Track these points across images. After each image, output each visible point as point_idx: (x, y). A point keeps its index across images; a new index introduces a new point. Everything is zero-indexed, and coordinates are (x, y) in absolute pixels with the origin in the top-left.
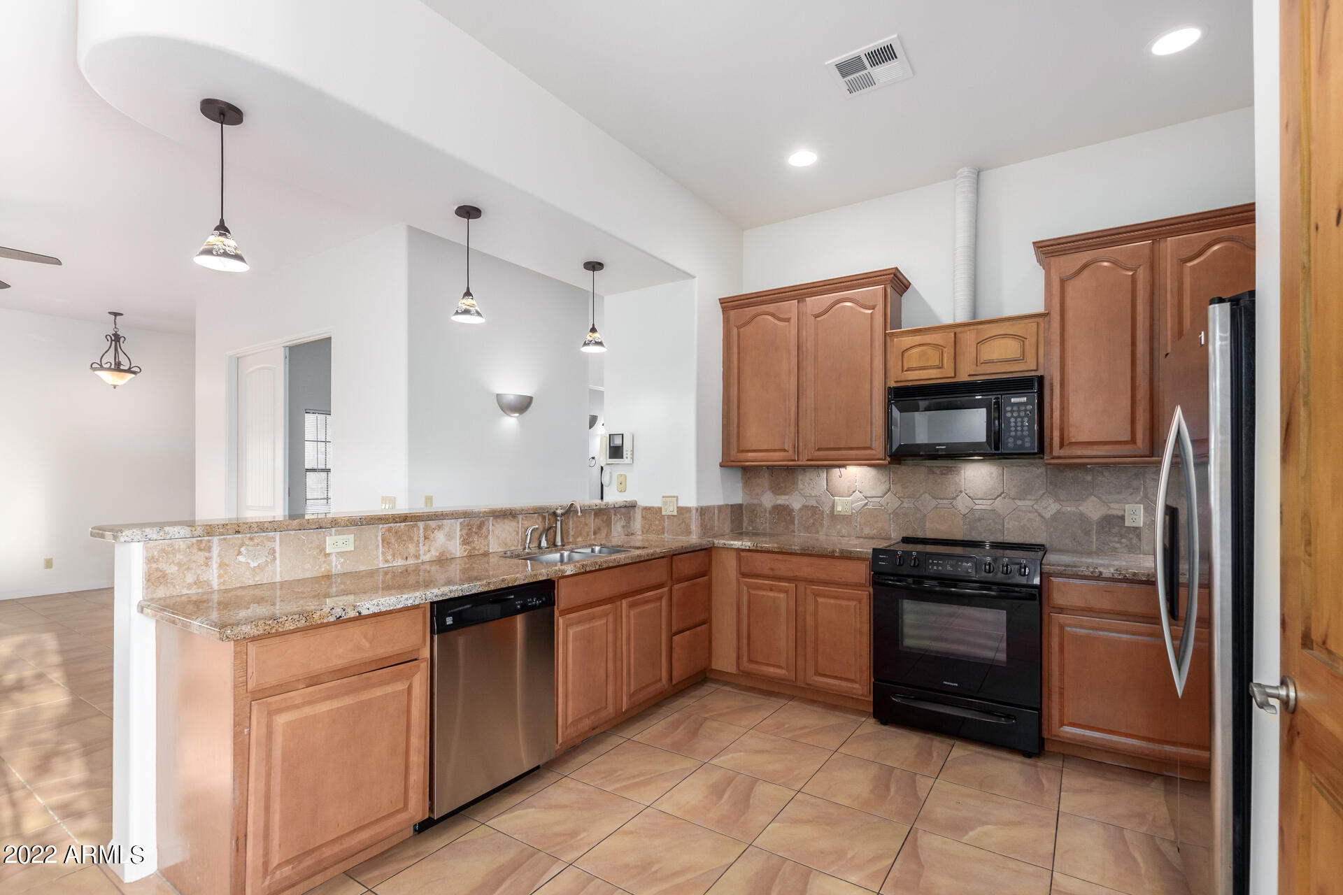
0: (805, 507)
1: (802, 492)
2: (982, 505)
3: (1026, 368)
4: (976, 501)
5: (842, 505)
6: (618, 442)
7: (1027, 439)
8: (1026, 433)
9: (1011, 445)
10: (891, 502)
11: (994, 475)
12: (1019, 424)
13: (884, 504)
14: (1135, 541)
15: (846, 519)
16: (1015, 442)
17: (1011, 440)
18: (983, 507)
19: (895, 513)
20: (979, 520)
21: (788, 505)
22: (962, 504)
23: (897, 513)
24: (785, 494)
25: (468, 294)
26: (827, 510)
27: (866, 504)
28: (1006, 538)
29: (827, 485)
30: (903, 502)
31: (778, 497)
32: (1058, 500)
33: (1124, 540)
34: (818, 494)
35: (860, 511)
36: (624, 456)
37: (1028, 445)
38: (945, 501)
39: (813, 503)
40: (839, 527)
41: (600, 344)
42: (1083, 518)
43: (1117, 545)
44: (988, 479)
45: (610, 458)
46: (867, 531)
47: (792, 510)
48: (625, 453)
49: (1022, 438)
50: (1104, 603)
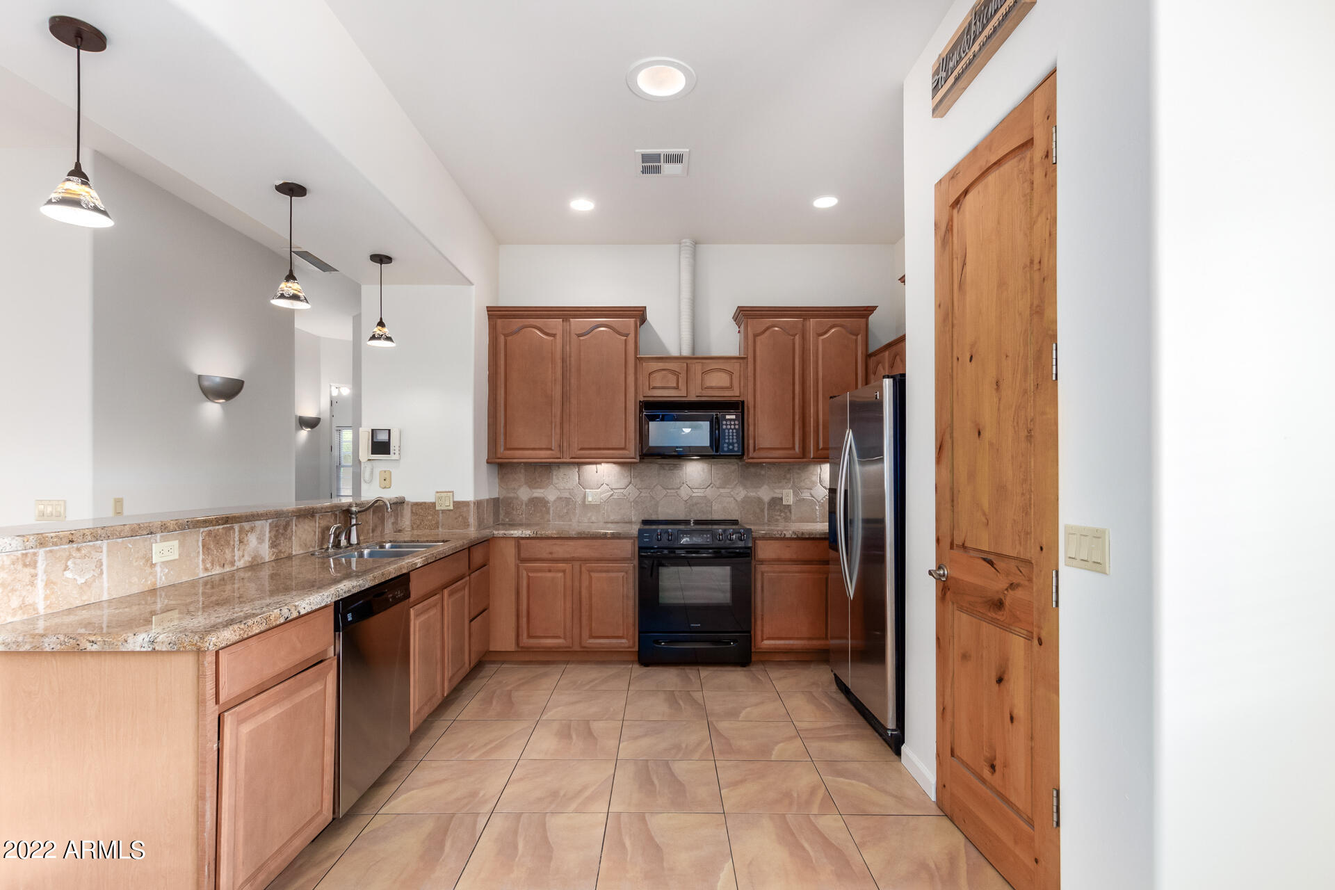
0: (560, 499)
1: (557, 486)
2: (698, 493)
3: (733, 394)
4: (694, 490)
5: (592, 496)
6: (382, 437)
7: (736, 445)
8: (735, 441)
9: (726, 449)
10: (632, 492)
11: (706, 470)
12: (731, 434)
13: (627, 494)
14: (788, 514)
15: (596, 507)
16: (728, 447)
17: (726, 445)
18: (699, 494)
19: (636, 502)
20: (696, 504)
21: (544, 498)
22: (684, 492)
23: (637, 502)
24: (540, 488)
25: (291, 277)
26: (579, 501)
27: (612, 495)
28: (713, 517)
29: (579, 479)
30: (641, 492)
31: (534, 490)
32: (745, 487)
33: (782, 514)
34: (571, 488)
35: (607, 501)
36: (392, 451)
37: (736, 449)
38: (672, 491)
39: (566, 495)
40: (589, 515)
41: (389, 339)
42: (760, 500)
43: (779, 518)
44: (702, 473)
45: (372, 454)
46: (612, 518)
47: (548, 502)
48: (392, 448)
49: (732, 444)
50: (787, 554)
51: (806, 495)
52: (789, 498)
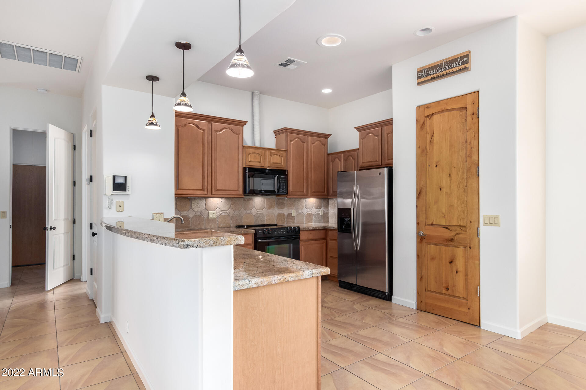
0: (195, 216)
1: (194, 209)
2: (259, 212)
3: (283, 167)
4: (258, 211)
5: (213, 214)
7: (285, 190)
8: (285, 188)
10: (231, 212)
11: (263, 201)
12: (283, 185)
13: (228, 213)
14: (294, 220)
15: (214, 220)
16: (282, 190)
18: (260, 212)
19: (232, 217)
20: (259, 217)
21: (187, 216)
22: (254, 211)
23: (233, 217)
24: (185, 211)
26: (205, 216)
27: (221, 214)
29: (205, 206)
30: (235, 212)
31: (181, 212)
32: (278, 209)
33: (292, 221)
34: (201, 210)
35: (219, 217)
36: (127, 190)
37: (285, 191)
38: (249, 211)
39: (199, 214)
40: (210, 224)
42: (283, 214)
43: (290, 222)
44: (261, 202)
45: (113, 191)
46: (222, 225)
47: (189, 218)
48: (127, 188)
50: (311, 237)
51: (300, 212)
52: (294, 214)
